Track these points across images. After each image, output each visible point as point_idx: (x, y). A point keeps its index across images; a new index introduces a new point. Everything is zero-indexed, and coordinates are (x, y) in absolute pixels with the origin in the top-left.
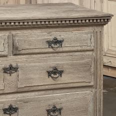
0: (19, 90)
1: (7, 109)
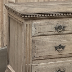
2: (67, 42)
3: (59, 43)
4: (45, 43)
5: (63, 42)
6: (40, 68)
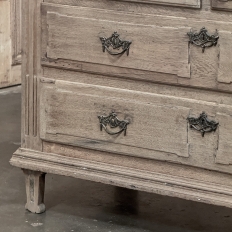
0: (220, 87)
1: (195, 120)
2: (137, 29)
3: (115, 29)
4: (73, 21)
5: (125, 29)
6: (59, 94)
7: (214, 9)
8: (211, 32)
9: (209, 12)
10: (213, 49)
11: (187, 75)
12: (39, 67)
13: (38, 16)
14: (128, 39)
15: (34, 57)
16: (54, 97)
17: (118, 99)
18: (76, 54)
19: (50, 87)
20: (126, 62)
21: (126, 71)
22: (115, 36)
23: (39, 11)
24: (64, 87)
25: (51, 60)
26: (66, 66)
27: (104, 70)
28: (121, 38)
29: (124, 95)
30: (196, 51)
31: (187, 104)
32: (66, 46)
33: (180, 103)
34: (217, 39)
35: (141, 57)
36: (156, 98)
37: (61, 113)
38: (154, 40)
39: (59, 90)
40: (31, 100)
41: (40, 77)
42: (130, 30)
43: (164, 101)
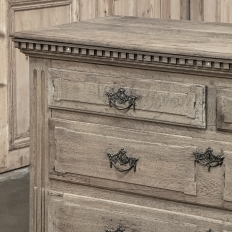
0: (226, 205)
2: (143, 146)
3: (122, 146)
4: (80, 136)
5: (132, 146)
6: (67, 207)
7: (219, 130)
8: (216, 152)
9: (214, 132)
10: (219, 168)
11: (194, 193)
12: (47, 180)
13: (46, 131)
14: (135, 156)
15: (42, 170)
16: (62, 210)
17: (125, 214)
18: (84, 169)
19: (58, 200)
20: (132, 178)
21: (133, 187)
22: (122, 152)
23: (47, 126)
24: (72, 201)
25: (59, 174)
26: (74, 180)
27: (111, 185)
28: (128, 155)
29: (131, 210)
30: (202, 170)
31: (193, 221)
32: (74, 160)
33: (187, 219)
34: (222, 159)
35: (148, 174)
36: (163, 214)
37: (69, 226)
38: (161, 158)
39: (67, 204)
40: (39, 212)
41: (47, 189)
42: (137, 147)
43: (171, 217)
